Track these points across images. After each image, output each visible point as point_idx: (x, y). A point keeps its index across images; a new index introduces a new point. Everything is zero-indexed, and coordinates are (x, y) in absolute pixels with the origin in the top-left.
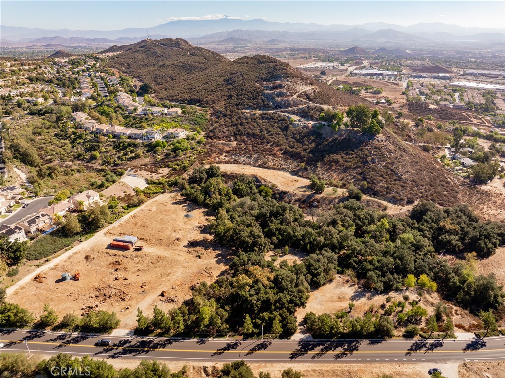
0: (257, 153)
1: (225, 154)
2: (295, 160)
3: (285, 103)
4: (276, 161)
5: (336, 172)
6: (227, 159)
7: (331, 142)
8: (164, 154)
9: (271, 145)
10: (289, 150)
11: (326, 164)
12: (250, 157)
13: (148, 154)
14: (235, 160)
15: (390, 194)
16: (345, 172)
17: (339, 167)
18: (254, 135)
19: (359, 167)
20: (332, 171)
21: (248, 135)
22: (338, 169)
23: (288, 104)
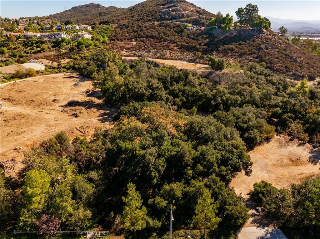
0: (155, 49)
1: (125, 50)
2: (191, 52)
3: (179, 16)
4: (173, 53)
5: (233, 57)
6: (127, 54)
7: (223, 39)
8: (68, 49)
9: (168, 43)
10: (185, 45)
11: (221, 53)
12: (149, 51)
13: (53, 49)
14: (135, 54)
15: (290, 72)
16: (241, 57)
17: (234, 54)
18: (152, 37)
19: (254, 53)
20: (228, 57)
21: (147, 37)
22: (234, 55)
23: (183, 16)
